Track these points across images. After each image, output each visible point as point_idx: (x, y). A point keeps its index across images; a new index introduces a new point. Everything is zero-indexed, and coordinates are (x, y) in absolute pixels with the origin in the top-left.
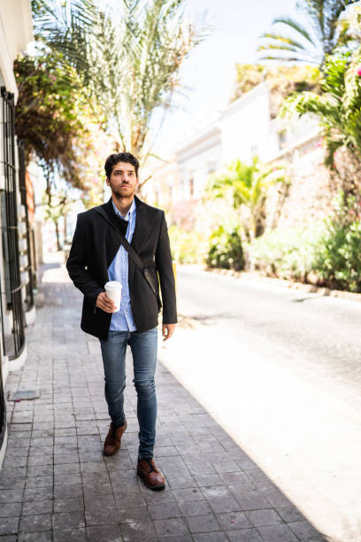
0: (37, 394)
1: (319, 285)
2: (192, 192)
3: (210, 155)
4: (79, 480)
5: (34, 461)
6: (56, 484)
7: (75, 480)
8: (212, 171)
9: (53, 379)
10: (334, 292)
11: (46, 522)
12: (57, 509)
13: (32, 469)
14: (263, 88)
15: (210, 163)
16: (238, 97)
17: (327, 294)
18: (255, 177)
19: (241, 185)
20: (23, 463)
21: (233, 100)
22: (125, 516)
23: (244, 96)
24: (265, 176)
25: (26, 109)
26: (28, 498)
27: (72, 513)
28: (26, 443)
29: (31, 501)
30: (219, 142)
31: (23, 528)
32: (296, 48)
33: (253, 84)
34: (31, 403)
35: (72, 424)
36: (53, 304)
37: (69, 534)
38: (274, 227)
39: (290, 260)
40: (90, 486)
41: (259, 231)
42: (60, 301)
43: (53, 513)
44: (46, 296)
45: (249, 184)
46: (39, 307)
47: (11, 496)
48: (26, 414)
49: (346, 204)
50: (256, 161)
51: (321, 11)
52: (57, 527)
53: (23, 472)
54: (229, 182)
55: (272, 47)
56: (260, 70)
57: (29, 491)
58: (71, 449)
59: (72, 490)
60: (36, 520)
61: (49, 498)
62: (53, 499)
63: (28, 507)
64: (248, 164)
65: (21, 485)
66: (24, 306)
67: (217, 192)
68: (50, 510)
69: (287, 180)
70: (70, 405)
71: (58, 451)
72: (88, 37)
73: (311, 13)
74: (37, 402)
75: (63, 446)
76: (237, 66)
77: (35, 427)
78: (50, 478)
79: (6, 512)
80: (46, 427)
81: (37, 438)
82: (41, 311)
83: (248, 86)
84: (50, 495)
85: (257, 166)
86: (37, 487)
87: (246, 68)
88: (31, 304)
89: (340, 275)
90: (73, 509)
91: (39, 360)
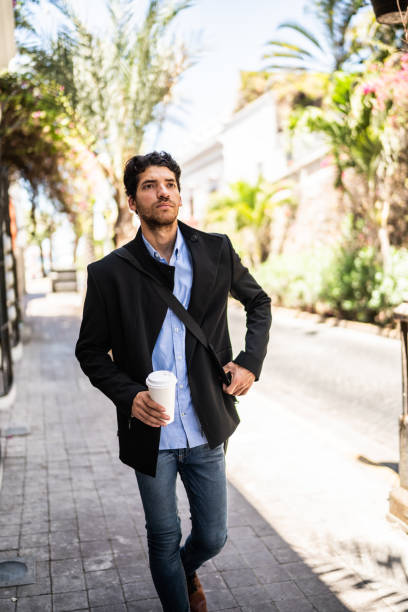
0: (29, 431)
1: (327, 315)
2: (192, 213)
3: (212, 172)
4: (73, 505)
5: (29, 490)
6: (52, 508)
7: (69, 506)
8: (213, 190)
9: (44, 415)
10: (343, 322)
11: (44, 539)
12: (53, 529)
13: (28, 498)
14: (269, 99)
15: (212, 181)
16: (241, 107)
17: (336, 325)
18: (259, 198)
19: (243, 208)
20: (19, 492)
21: (237, 111)
22: (114, 534)
23: (249, 107)
24: (269, 196)
25: (9, 131)
26: (26, 520)
27: (67, 532)
28: (21, 476)
29: (29, 523)
30: (221, 158)
31: (23, 544)
32: (304, 56)
33: (259, 94)
34: (23, 439)
35: (64, 457)
36: (40, 340)
37: (64, 549)
38: (280, 251)
39: (296, 288)
40: (83, 510)
41: (264, 256)
42: (47, 336)
43: (50, 532)
44: (33, 330)
45: (252, 206)
46: (27, 342)
47: (9, 520)
48: (19, 449)
49: (355, 227)
50: (261, 179)
51: (331, 16)
52: (54, 543)
53: (20, 500)
54: (230, 204)
55: (278, 55)
56: (266, 78)
57: (26, 515)
58: (63, 480)
59: (67, 514)
60: (34, 538)
61: (46, 521)
62: (49, 521)
63: (26, 529)
64: (252, 183)
65: (19, 510)
66: (12, 342)
67: (217, 214)
68: (47, 530)
69: (294, 202)
70: (61, 441)
71: (52, 482)
72: (75, 60)
73: (319, 17)
74: (29, 438)
75: (56, 477)
76: (242, 73)
77: (29, 460)
78: (46, 504)
79: (6, 532)
80: (39, 460)
81: (31, 469)
82: (28, 347)
83: (254, 96)
84: (46, 518)
85: (261, 187)
86: (34, 512)
87: (251, 75)
88: (17, 340)
89: (347, 305)
90: (69, 528)
91: (29, 397)
